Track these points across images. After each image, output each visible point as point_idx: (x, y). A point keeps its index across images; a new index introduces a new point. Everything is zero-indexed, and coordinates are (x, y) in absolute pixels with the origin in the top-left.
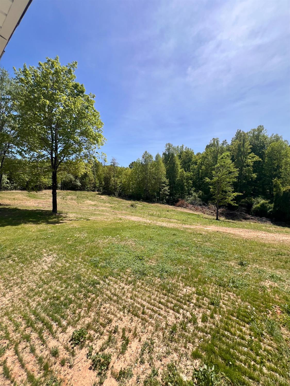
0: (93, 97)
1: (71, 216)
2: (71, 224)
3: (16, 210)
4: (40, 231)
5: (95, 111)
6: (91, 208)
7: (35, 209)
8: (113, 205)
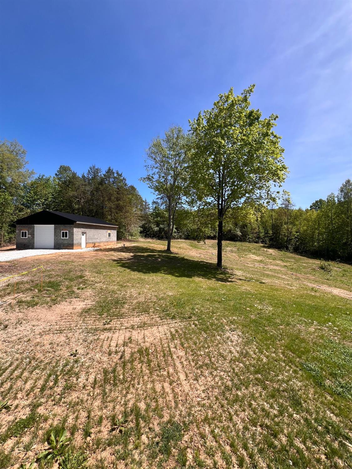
0: (275, 119)
1: (239, 273)
2: (242, 285)
3: (183, 259)
4: (211, 289)
5: (275, 136)
6: (257, 264)
7: (200, 261)
8: (288, 264)
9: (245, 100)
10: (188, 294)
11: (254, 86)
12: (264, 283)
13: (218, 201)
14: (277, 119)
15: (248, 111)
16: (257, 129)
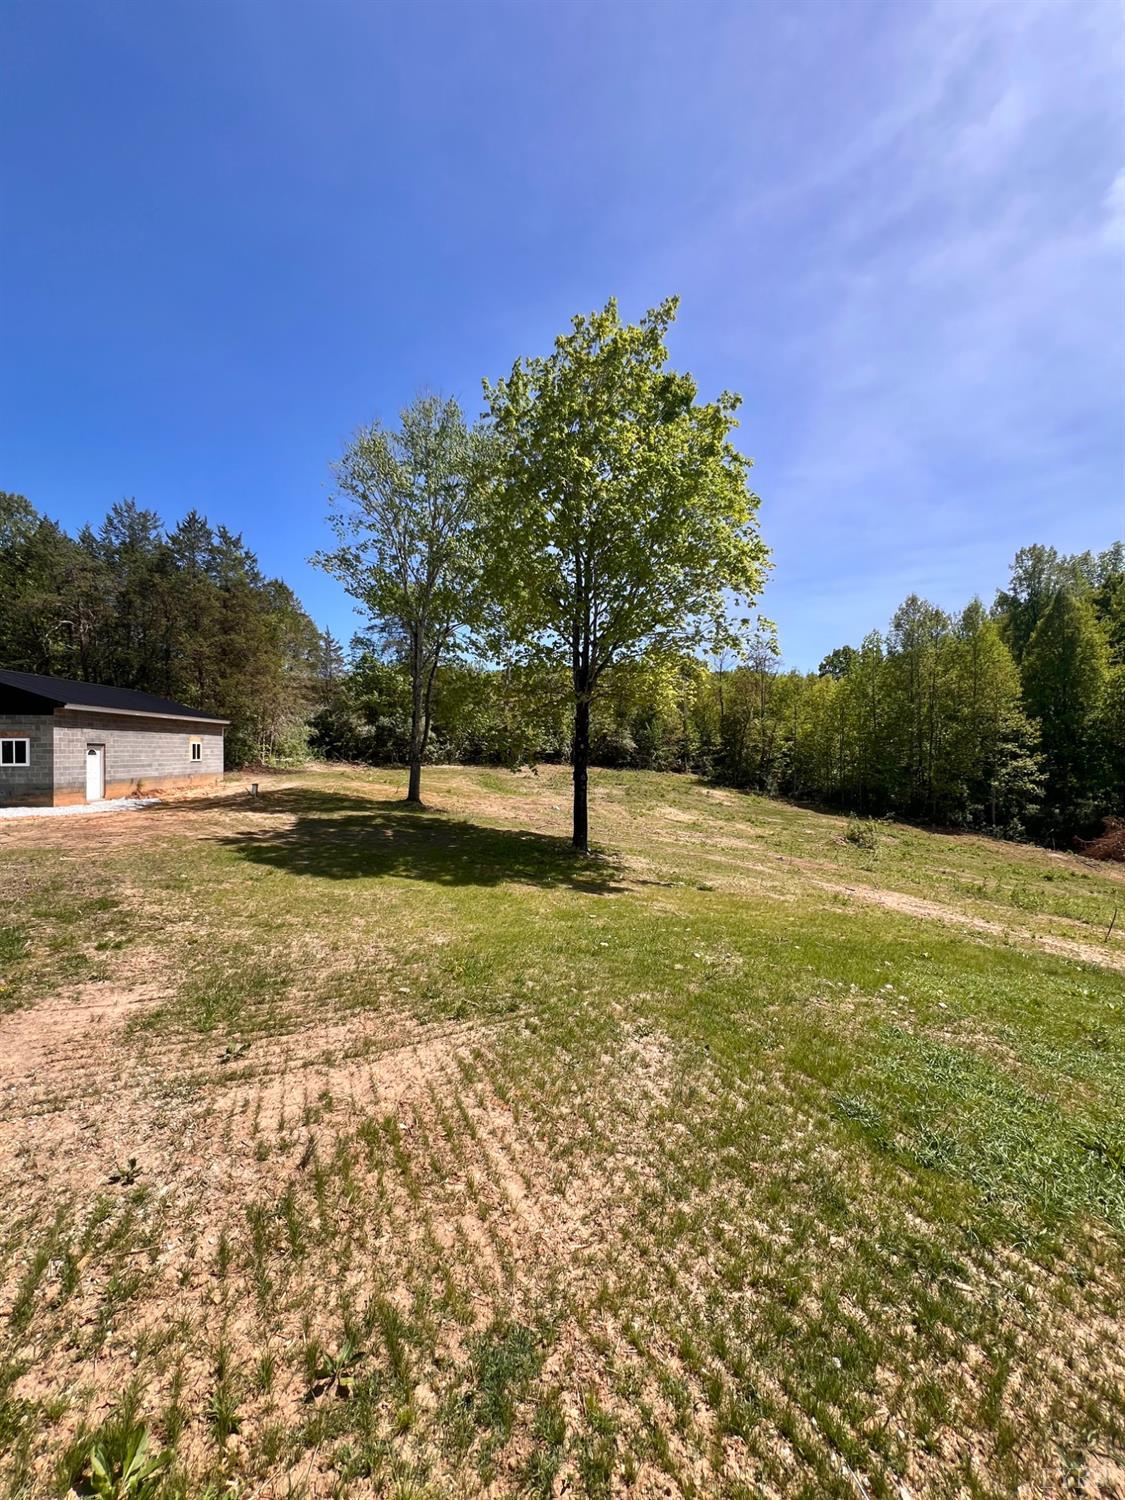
0: (733, 407)
1: (638, 863)
2: (651, 898)
3: (464, 828)
4: (563, 916)
5: (735, 458)
6: (684, 836)
7: (517, 830)
8: (767, 832)
9: (652, 340)
10: (496, 936)
11: (675, 300)
12: (710, 889)
13: (575, 645)
14: (738, 404)
15: (661, 375)
16: (683, 431)
